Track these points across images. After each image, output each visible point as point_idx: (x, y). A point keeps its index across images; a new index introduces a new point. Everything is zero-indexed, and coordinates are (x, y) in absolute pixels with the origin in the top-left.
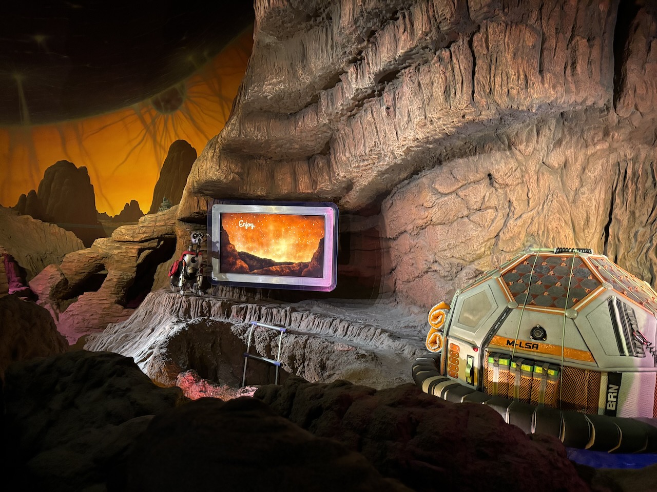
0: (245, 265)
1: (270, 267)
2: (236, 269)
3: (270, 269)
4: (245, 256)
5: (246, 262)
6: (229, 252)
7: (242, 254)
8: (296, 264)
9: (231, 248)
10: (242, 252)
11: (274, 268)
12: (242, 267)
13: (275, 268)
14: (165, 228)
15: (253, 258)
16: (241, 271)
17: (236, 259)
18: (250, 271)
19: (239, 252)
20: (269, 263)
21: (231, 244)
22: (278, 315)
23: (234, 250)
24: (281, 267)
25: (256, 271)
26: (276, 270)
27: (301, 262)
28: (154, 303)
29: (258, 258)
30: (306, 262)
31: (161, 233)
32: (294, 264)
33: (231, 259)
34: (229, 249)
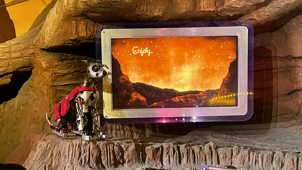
0: (142, 98)
1: (172, 98)
2: (131, 103)
3: (172, 100)
4: (141, 88)
5: (143, 95)
6: (122, 84)
7: (138, 86)
8: (204, 93)
9: (124, 79)
10: (137, 83)
11: (177, 99)
12: (138, 100)
13: (179, 98)
14: (22, 60)
15: (151, 89)
16: (138, 105)
17: (131, 92)
18: (149, 104)
19: (133, 83)
20: (172, 93)
21: (123, 75)
22: (201, 153)
23: (128, 82)
24: (186, 97)
25: (155, 103)
26: (180, 101)
27: (209, 91)
28: (52, 154)
29: (158, 88)
30: (215, 89)
31: (17, 67)
32: (201, 93)
33: (125, 92)
34: (121, 81)
